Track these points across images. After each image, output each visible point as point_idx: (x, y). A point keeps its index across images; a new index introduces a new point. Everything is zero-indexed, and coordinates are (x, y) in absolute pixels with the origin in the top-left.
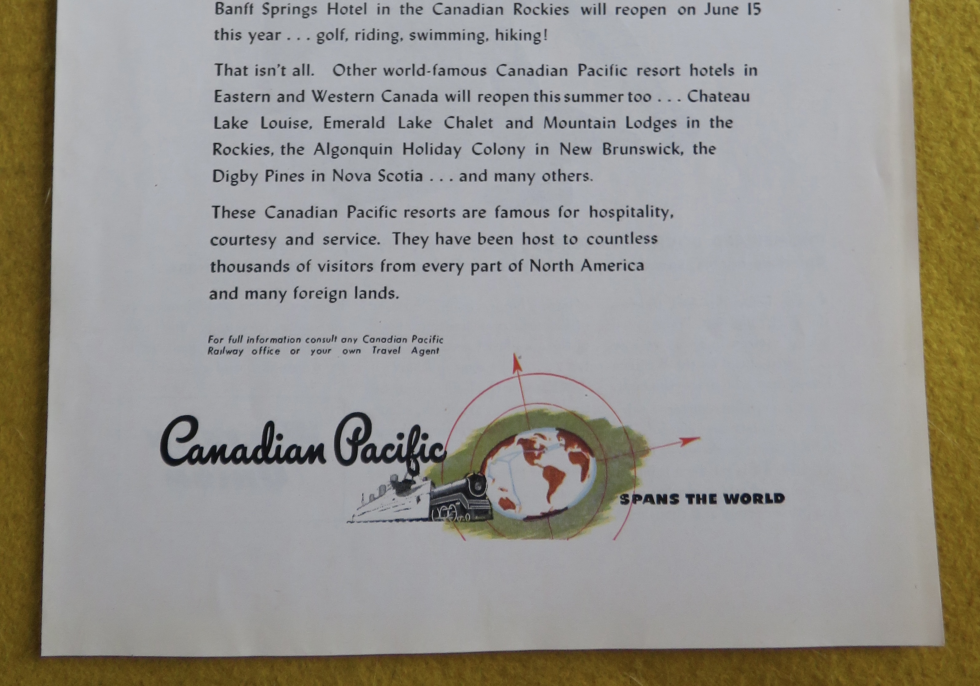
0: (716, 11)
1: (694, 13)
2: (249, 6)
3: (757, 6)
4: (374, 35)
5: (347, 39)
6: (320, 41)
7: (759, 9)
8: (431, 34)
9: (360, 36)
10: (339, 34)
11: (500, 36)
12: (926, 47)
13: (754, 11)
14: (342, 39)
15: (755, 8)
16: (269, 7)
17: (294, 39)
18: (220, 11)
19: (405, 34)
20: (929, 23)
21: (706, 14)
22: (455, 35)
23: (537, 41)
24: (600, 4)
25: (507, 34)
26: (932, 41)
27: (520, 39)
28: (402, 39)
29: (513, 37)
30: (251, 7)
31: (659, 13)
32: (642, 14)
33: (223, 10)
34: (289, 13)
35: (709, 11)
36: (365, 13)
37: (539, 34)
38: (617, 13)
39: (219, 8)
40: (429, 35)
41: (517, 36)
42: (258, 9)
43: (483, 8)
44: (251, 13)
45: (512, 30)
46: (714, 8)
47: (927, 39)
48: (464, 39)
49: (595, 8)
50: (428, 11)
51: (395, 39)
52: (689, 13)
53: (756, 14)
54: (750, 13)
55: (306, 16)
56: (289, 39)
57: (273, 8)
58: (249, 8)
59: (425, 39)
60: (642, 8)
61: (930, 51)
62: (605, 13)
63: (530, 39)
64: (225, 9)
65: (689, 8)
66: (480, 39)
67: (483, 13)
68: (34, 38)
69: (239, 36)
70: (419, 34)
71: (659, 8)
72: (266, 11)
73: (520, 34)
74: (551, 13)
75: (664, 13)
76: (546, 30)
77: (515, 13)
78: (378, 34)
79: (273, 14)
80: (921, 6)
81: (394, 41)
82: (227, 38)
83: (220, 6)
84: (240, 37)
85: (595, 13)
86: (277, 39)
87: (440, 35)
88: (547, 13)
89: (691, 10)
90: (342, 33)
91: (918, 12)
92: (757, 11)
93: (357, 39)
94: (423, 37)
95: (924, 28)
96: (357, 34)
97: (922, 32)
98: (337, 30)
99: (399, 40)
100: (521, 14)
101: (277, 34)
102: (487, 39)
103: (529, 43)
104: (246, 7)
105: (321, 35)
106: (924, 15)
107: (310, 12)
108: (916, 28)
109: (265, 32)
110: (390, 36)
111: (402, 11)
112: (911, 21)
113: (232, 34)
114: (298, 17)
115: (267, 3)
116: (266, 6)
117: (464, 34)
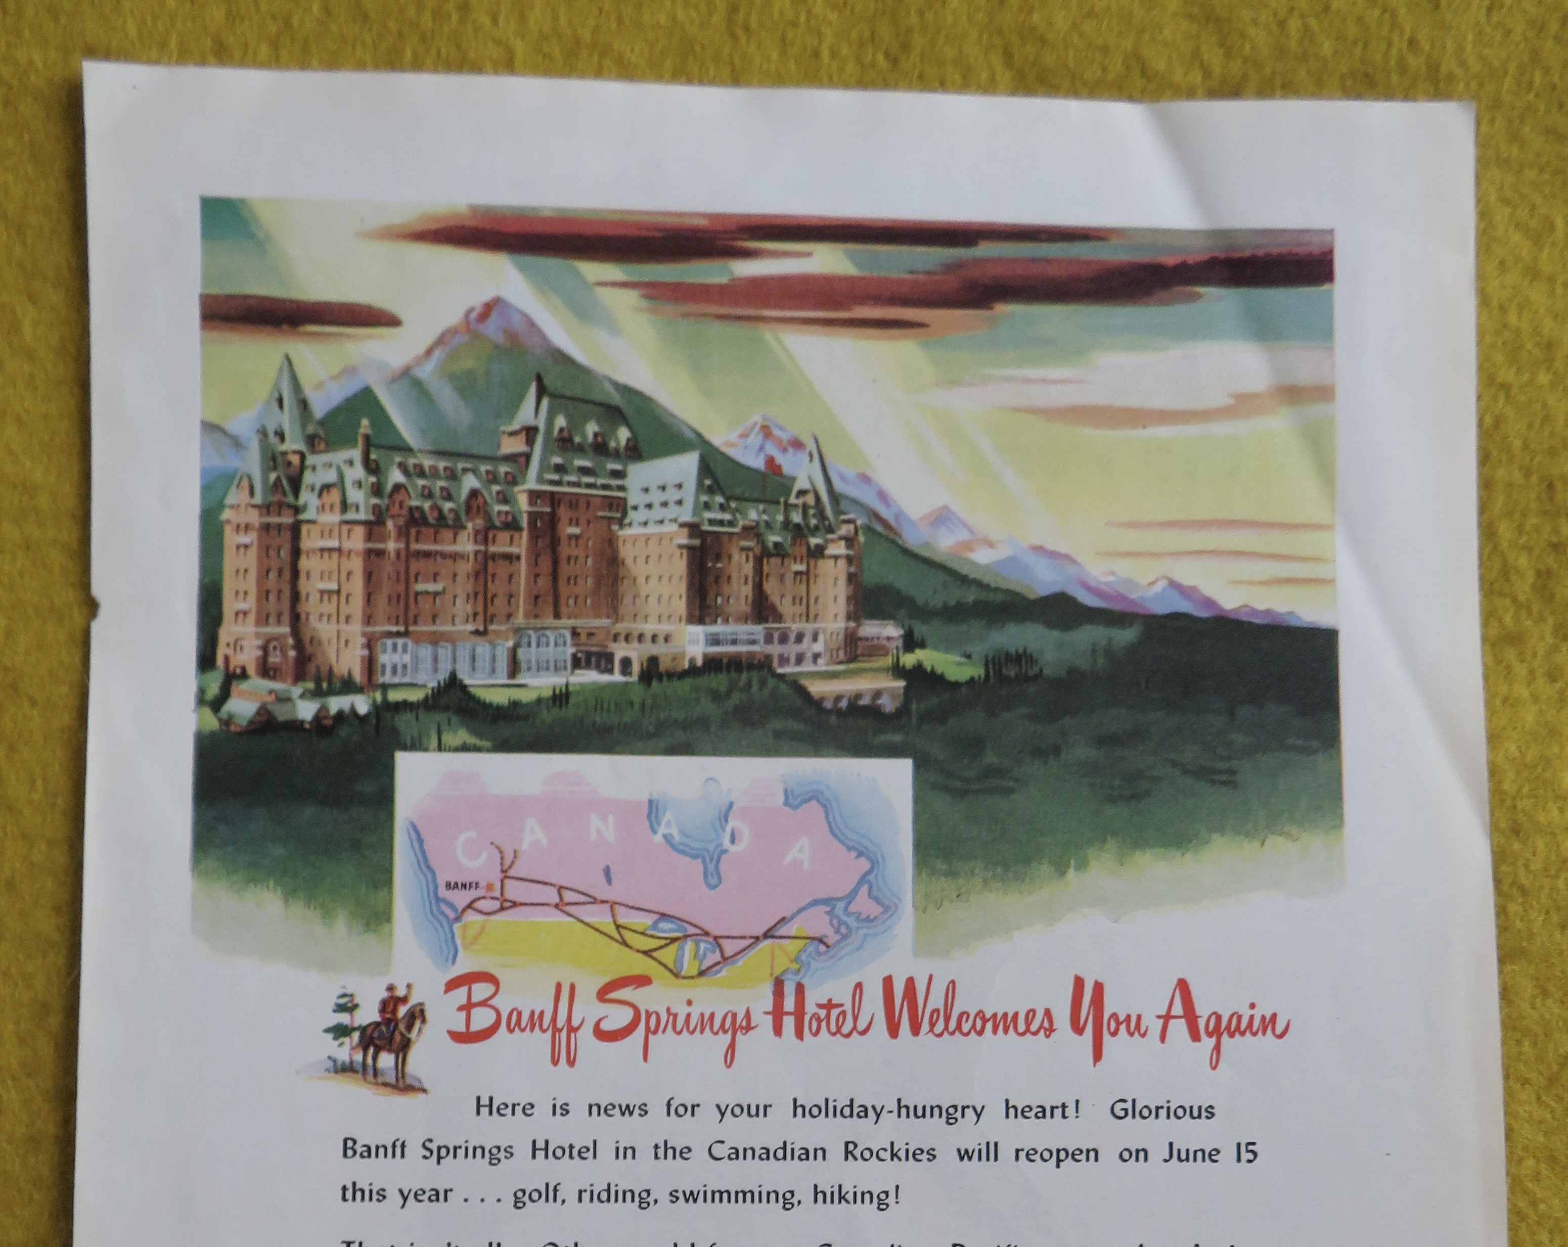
0: (1183, 1156)
1: (1146, 1159)
2: (398, 1144)
3: (1251, 1147)
4: (610, 1194)
5: (564, 1201)
6: (518, 1204)
7: (1255, 1154)
8: (705, 1192)
9: (586, 1196)
10: (551, 1193)
11: (820, 1196)
12: (1533, 1216)
13: (1246, 1156)
14: (555, 1200)
15: (1248, 1151)
16: (433, 1146)
17: (475, 1200)
18: (350, 1153)
19: (661, 1193)
20: (1537, 1177)
21: (1166, 1161)
22: (745, 1195)
23: (882, 1206)
24: (988, 1143)
25: (832, 1193)
26: (1542, 1207)
27: (855, 1202)
28: (656, 1201)
29: (842, 1198)
30: (403, 1146)
31: (1088, 1159)
32: (1059, 1161)
33: (355, 1153)
34: (466, 1156)
35: (1171, 1156)
36: (595, 1157)
37: (886, 1193)
38: (1017, 1158)
39: (349, 1147)
40: (701, 1194)
41: (850, 1197)
42: (415, 1150)
43: (793, 1150)
44: (403, 1156)
45: (840, 1186)
46: (1179, 1151)
47: (1534, 1204)
48: (760, 1201)
49: (980, 1151)
50: (699, 1154)
51: (644, 1200)
52: (1137, 1160)
53: (1250, 1161)
54: (1239, 1160)
55: (494, 1161)
56: (466, 1200)
57: (439, 1148)
58: (399, 1148)
59: (695, 1201)
60: (1058, 1151)
61: (1538, 1223)
62: (996, 1159)
63: (871, 1201)
64: (359, 1149)
65: (1138, 1151)
66: (788, 1201)
67: (793, 1158)
68: (36, 1196)
69: (382, 1195)
70: (684, 1192)
71: (1088, 1151)
72: (428, 1154)
73: (855, 1193)
74: (907, 1159)
75: (1096, 1159)
76: (897, 1187)
77: (846, 1158)
78: (617, 1192)
79: (439, 1158)
80: (1525, 1149)
81: (644, 1204)
82: (363, 1199)
83: (350, 1144)
84: (384, 1197)
85: (980, 1159)
86: (446, 1200)
87: (720, 1195)
88: (900, 1159)
89: (1142, 1154)
90: (555, 1190)
91: (1521, 1160)
92: (1251, 1156)
93: (580, 1200)
94: (691, 1197)
95: (1530, 1185)
96: (580, 1192)
97: (1526, 1192)
98: (547, 1185)
99: (652, 1203)
100: (856, 1159)
101: (446, 1192)
102: (799, 1202)
103: (869, 1209)
104: (394, 1146)
105: (520, 1194)
106: (1530, 1162)
107: (502, 1155)
108: (1515, 1184)
109: (427, 1189)
110: (636, 1196)
111: (656, 1154)
112: (1508, 1174)
113: (371, 1191)
114: (481, 1163)
115: (430, 1141)
116: (428, 1144)
117: (760, 1193)
